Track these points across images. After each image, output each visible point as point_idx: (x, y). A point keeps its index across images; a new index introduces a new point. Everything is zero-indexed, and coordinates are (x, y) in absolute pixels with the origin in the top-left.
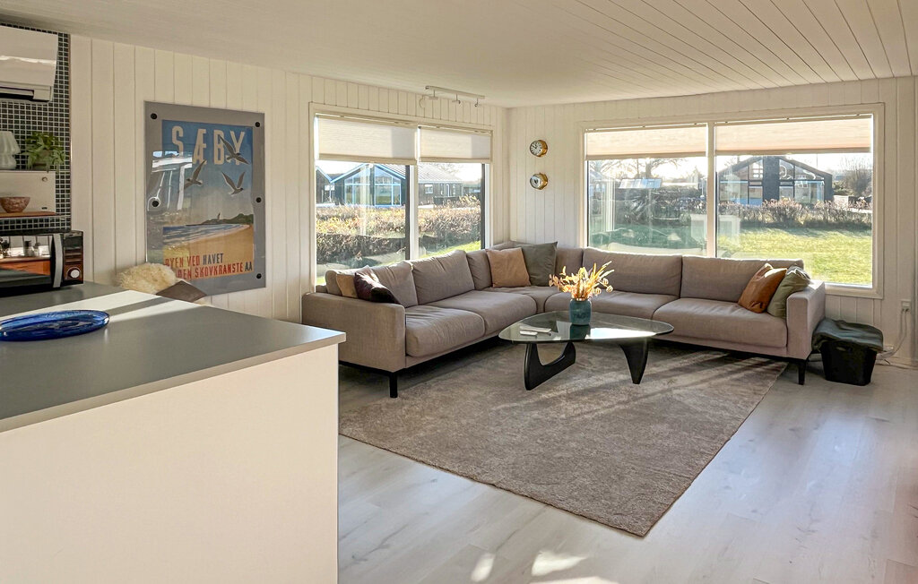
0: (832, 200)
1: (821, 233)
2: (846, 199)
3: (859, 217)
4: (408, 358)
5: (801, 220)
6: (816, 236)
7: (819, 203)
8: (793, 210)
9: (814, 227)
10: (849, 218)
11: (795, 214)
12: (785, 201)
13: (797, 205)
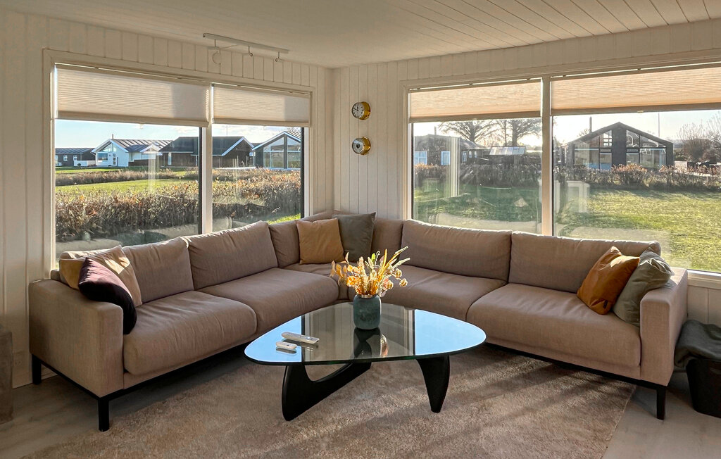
0: (674, 165)
1: (665, 194)
2: (685, 164)
3: (700, 180)
4: (126, 376)
5: (647, 183)
6: (662, 198)
7: (662, 168)
8: (640, 174)
9: (659, 189)
10: (690, 181)
11: (641, 178)
12: (631, 166)
13: (643, 169)
